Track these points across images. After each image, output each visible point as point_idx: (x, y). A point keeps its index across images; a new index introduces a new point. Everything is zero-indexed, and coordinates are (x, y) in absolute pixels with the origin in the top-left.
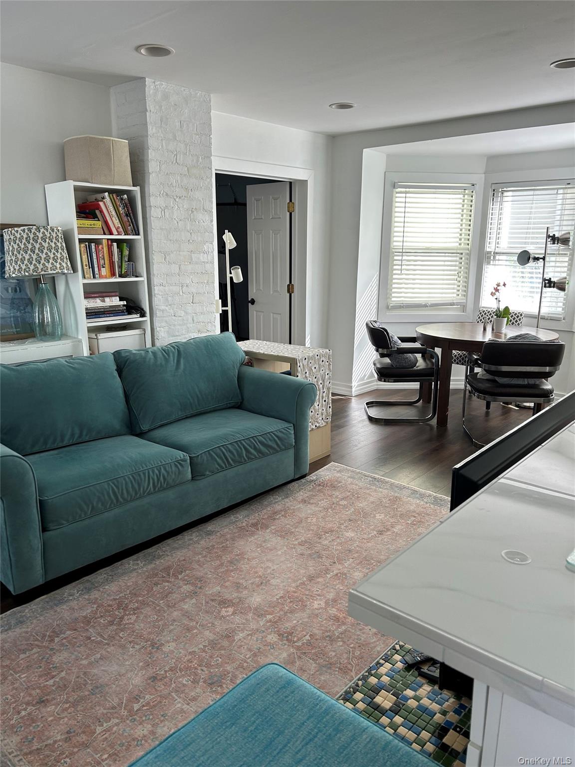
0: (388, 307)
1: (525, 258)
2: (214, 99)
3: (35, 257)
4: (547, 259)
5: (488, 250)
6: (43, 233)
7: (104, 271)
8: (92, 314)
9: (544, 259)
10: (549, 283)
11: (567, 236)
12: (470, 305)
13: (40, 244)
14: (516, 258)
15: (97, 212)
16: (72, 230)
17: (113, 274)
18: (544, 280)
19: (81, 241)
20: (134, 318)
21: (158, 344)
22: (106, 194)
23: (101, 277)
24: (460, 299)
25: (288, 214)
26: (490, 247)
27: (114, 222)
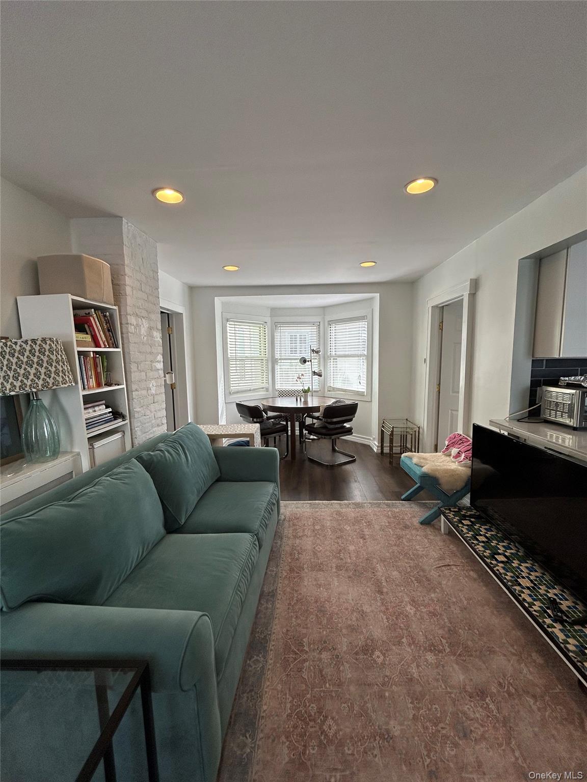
0: (230, 393)
1: (304, 361)
2: (159, 246)
3: (43, 371)
4: (312, 361)
5: (276, 357)
6: (50, 345)
7: (93, 382)
8: (90, 424)
9: (311, 361)
10: (314, 373)
11: (319, 349)
12: (271, 388)
13: (48, 356)
14: (299, 361)
15: (86, 326)
16: (72, 343)
17: (99, 385)
18: (312, 372)
19: (80, 353)
20: (119, 423)
21: (136, 442)
22: (93, 310)
23: (89, 388)
24: (265, 385)
25: (168, 335)
26: (277, 356)
27: (101, 337)
